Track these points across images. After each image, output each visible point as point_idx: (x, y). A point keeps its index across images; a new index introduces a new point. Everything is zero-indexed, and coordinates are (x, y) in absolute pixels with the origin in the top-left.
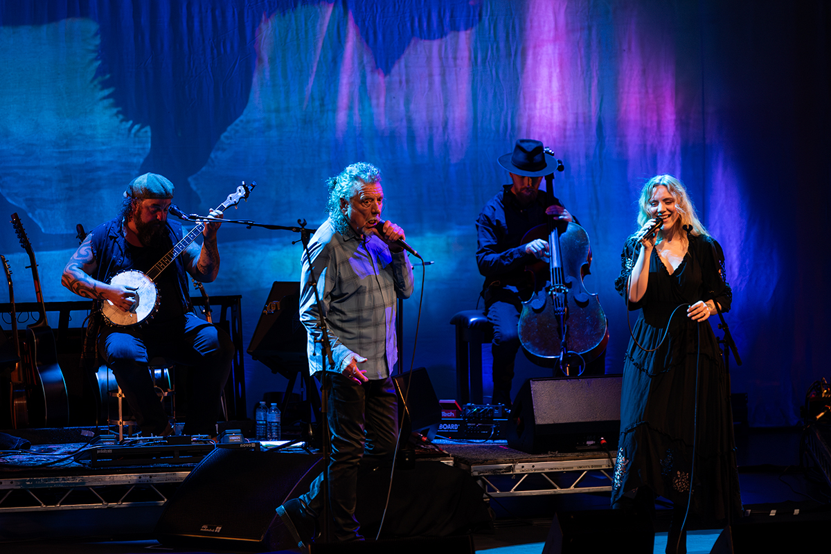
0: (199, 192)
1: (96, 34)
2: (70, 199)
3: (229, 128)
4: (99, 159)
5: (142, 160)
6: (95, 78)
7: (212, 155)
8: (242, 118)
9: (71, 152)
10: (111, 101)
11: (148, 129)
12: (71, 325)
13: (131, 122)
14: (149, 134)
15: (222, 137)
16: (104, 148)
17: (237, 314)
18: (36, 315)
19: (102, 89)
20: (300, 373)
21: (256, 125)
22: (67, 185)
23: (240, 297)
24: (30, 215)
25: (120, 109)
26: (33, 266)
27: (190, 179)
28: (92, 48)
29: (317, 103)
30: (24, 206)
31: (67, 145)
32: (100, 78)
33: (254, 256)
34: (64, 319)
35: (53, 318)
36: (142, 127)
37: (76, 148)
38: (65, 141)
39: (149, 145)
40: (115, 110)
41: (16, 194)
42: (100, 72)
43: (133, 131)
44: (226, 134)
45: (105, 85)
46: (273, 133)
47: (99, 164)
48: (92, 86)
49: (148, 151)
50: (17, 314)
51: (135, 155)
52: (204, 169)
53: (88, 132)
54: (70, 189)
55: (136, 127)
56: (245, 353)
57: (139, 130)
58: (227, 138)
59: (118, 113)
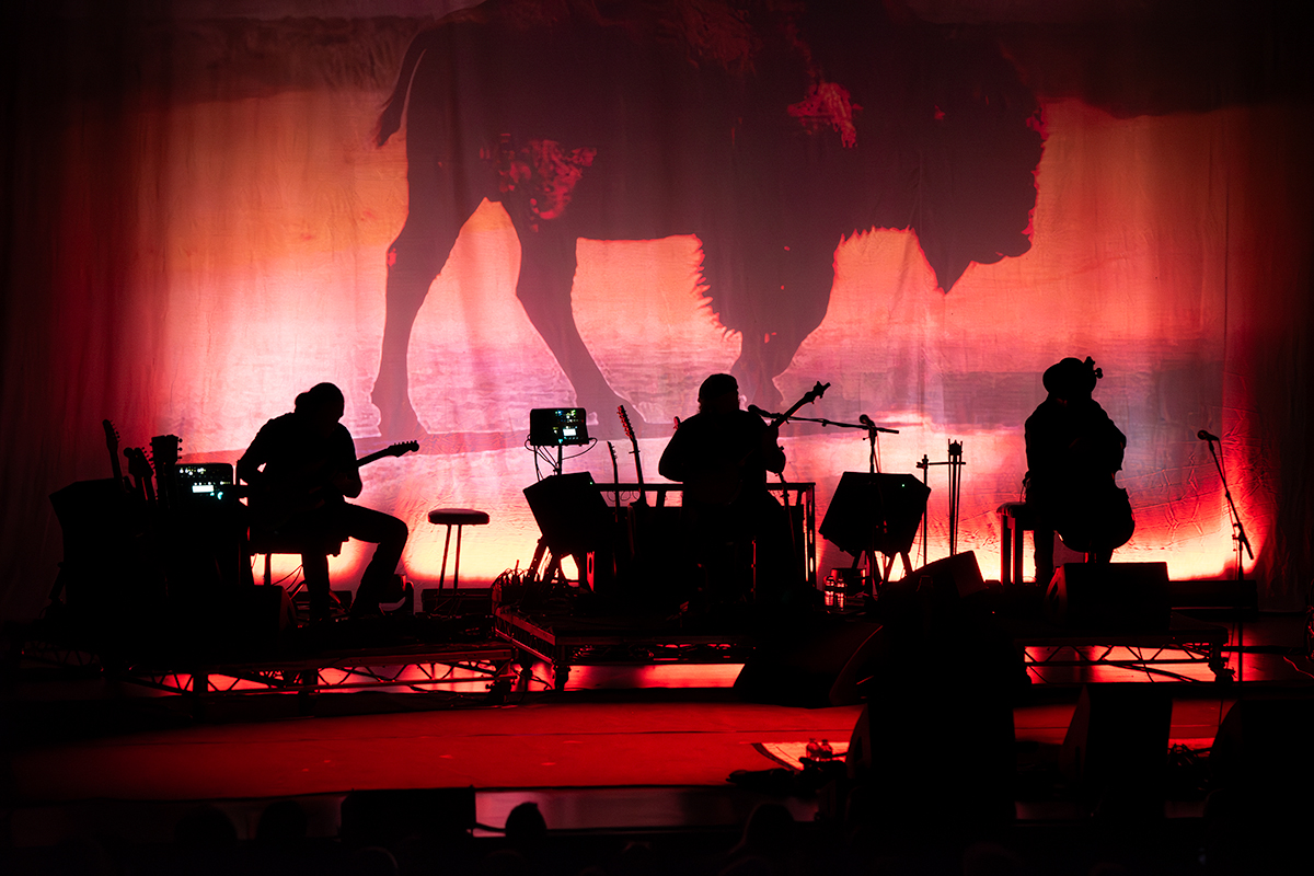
0: (781, 391)
1: (697, 251)
2: (670, 393)
3: (809, 336)
4: (695, 360)
5: (733, 362)
6: (695, 289)
7: (794, 359)
8: (820, 327)
9: (670, 353)
10: (708, 309)
11: (739, 334)
12: (666, 504)
13: (724, 329)
14: (740, 339)
15: (803, 344)
16: (700, 350)
17: (811, 500)
18: (637, 495)
19: (700, 299)
20: (864, 553)
21: (832, 334)
22: (667, 381)
23: (814, 484)
24: (634, 406)
25: (715, 316)
26: (636, 452)
27: (774, 380)
28: (692, 263)
29: (884, 317)
30: (629, 399)
31: (669, 346)
32: (698, 289)
33: (827, 448)
34: (661, 498)
35: (652, 498)
36: (735, 333)
37: (676, 350)
38: (666, 343)
39: (740, 349)
40: (711, 318)
41: (623, 388)
42: (698, 285)
43: (726, 336)
44: (806, 341)
45: (704, 295)
46: (846, 341)
47: (696, 365)
48: (691, 296)
49: (739, 353)
50: (620, 493)
51: (727, 357)
52: (786, 371)
53: (686, 336)
54: (670, 385)
55: (730, 332)
56: (817, 532)
57: (731, 336)
58: (808, 344)
59: (714, 320)
